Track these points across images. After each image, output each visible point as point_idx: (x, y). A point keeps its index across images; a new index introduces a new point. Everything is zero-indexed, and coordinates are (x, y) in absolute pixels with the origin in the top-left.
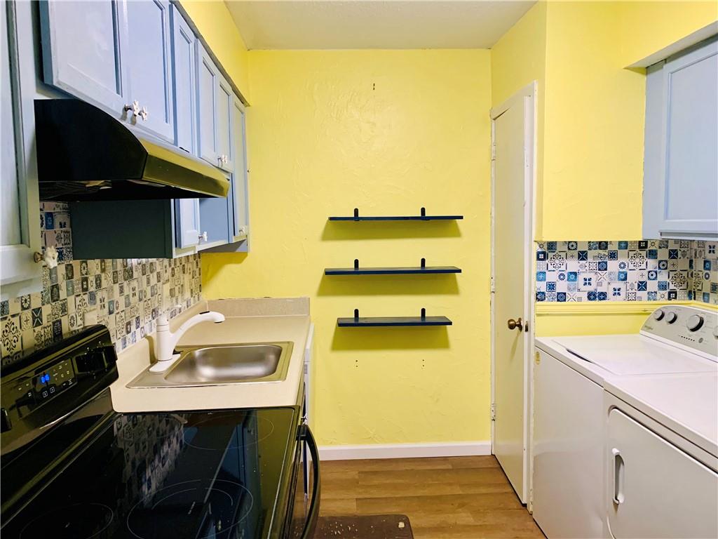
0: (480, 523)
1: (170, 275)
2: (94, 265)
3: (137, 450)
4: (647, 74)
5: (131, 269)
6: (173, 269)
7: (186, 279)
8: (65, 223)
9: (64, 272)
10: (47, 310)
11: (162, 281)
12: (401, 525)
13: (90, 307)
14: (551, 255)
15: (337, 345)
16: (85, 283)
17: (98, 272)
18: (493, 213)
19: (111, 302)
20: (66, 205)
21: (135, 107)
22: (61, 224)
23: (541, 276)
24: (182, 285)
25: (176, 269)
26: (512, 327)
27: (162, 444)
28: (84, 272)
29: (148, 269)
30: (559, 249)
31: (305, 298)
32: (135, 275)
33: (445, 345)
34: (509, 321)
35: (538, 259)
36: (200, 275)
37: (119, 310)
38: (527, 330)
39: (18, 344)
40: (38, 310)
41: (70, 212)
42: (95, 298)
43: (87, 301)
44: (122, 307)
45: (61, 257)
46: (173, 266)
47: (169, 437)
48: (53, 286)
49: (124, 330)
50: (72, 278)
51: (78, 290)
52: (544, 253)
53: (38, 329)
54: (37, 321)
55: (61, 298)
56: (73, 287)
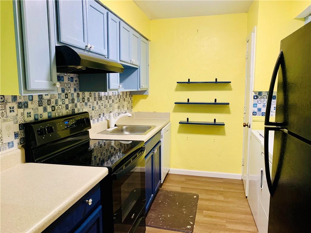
0: (226, 200)
1: (118, 101)
2: (87, 94)
3: (101, 155)
4: (305, 20)
5: (101, 97)
6: (119, 99)
7: (125, 103)
8: (77, 81)
9: (76, 95)
10: (70, 105)
11: (114, 103)
12: (195, 197)
13: (85, 107)
14: (260, 97)
15: (180, 131)
16: (83, 99)
17: (89, 97)
18: (246, 81)
19: (93, 107)
20: (77, 75)
21: (88, 46)
22: (75, 81)
23: (255, 105)
24: (123, 105)
25: (121, 100)
26: (244, 126)
27: (112, 156)
28: (83, 96)
29: (108, 98)
30: (263, 94)
31: (168, 113)
32: (103, 99)
33: (224, 134)
34: (244, 123)
35: (254, 98)
36: (132, 103)
37: (96, 109)
38: (250, 127)
39: (61, 113)
40: (67, 105)
41: (79, 77)
42: (87, 104)
43: (84, 105)
44: (97, 108)
45: (75, 90)
46: (119, 98)
47: (115, 155)
48: (72, 99)
49: (98, 116)
50: (79, 97)
51: (81, 101)
52: (257, 96)
53: (67, 110)
54: (67, 108)
55: (75, 103)
56: (79, 100)
